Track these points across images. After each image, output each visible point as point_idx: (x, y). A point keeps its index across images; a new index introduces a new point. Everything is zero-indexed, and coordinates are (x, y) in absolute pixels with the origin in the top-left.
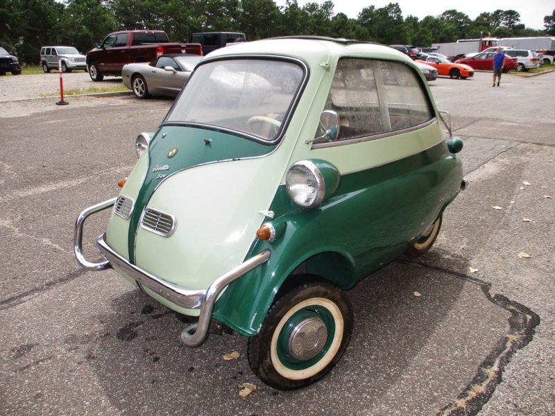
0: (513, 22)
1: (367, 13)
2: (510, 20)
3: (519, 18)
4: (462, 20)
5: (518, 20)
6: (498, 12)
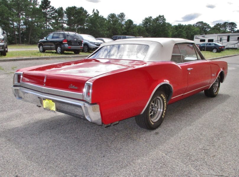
0: (233, 28)
1: (148, 21)
2: (232, 27)
3: (236, 26)
4: (206, 27)
5: (236, 27)
6: (225, 23)
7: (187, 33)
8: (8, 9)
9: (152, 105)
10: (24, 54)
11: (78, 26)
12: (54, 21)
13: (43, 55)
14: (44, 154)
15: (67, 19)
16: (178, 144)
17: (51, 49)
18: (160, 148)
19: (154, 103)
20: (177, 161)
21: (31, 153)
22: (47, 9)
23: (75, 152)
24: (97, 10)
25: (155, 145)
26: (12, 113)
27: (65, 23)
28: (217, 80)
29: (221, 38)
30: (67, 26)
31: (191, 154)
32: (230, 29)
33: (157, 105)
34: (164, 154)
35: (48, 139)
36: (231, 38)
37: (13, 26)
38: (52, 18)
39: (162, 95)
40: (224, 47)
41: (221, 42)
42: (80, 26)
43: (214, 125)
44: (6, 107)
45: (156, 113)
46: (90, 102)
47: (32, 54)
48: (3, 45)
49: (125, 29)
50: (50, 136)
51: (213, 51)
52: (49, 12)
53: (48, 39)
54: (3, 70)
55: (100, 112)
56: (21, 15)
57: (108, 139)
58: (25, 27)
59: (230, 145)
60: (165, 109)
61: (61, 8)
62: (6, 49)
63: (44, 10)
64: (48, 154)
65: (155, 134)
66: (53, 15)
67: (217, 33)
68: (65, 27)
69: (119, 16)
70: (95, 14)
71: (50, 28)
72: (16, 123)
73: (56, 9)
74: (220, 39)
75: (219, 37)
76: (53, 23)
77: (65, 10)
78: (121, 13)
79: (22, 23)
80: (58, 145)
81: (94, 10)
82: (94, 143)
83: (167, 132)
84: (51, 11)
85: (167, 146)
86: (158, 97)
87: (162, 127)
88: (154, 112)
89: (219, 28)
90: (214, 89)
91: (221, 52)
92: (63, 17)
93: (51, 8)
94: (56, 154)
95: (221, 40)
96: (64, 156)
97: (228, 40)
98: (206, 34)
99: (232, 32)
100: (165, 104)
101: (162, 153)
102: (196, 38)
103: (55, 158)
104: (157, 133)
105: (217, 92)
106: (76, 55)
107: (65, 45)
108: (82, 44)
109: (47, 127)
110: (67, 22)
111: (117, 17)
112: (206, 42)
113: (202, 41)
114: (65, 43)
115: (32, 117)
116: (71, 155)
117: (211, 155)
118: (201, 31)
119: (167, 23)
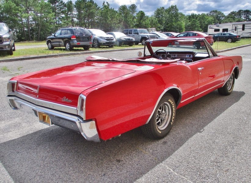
7: (201, 22)
8: (15, 5)
9: (159, 112)
10: (31, 52)
11: (88, 20)
12: (63, 16)
13: (51, 53)
14: (39, 173)
15: (77, 13)
16: (188, 156)
17: (60, 46)
18: (168, 162)
19: (161, 110)
20: (186, 179)
21: (25, 173)
22: (55, 3)
23: (73, 170)
24: (107, 3)
25: (162, 158)
26: (10, 122)
27: (75, 17)
28: (231, 76)
29: (236, 27)
30: (77, 20)
31: (201, 168)
32: (245, 17)
33: (165, 111)
34: (172, 170)
35: (45, 154)
36: (246, 27)
37: (22, 22)
38: (61, 13)
39: (169, 100)
40: (239, 36)
41: (236, 31)
42: (91, 20)
43: (228, 130)
44: (6, 115)
45: (164, 119)
46: (84, 119)
47: (40, 52)
48: (9, 44)
49: (137, 21)
50: (48, 150)
51: (228, 41)
52: (57, 6)
53: (56, 35)
54: (8, 70)
55: (96, 129)
56: (30, 11)
57: (110, 152)
58: (34, 22)
59: (245, 155)
60: (174, 115)
61: (71, 2)
62: (13, 48)
63: (53, 4)
64: (43, 174)
65: (163, 144)
66: (62, 10)
67: (232, 22)
68: (76, 21)
69: (130, 7)
70: (105, 6)
71: (59, 23)
72: (14, 135)
73: (65, 3)
74: (234, 29)
75: (233, 26)
76: (63, 17)
77: (75, 4)
78: (132, 5)
79: (30, 19)
80: (55, 161)
81: (104, 2)
82: (95, 158)
83: (176, 140)
84: (59, 6)
85: (175, 159)
86: (165, 103)
87: (171, 134)
88: (162, 119)
89: (234, 17)
90: (228, 86)
91: (237, 42)
92: (72, 11)
93: (59, 2)
94: (52, 173)
95: (236, 29)
96: (61, 175)
97: (243, 29)
98: (220, 23)
99: (248, 20)
100: (174, 110)
101: (169, 168)
102: (209, 28)
103: (50, 178)
104: (165, 143)
105: (232, 90)
106: (85, 52)
107: (74, 41)
108: (91, 39)
109: (46, 138)
110: (76, 16)
111: (129, 9)
112: (221, 31)
113: (216, 30)
114: (73, 39)
115: (31, 127)
116: (68, 174)
117: (224, 170)
118: (215, 20)
119: (180, 13)
